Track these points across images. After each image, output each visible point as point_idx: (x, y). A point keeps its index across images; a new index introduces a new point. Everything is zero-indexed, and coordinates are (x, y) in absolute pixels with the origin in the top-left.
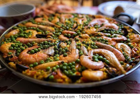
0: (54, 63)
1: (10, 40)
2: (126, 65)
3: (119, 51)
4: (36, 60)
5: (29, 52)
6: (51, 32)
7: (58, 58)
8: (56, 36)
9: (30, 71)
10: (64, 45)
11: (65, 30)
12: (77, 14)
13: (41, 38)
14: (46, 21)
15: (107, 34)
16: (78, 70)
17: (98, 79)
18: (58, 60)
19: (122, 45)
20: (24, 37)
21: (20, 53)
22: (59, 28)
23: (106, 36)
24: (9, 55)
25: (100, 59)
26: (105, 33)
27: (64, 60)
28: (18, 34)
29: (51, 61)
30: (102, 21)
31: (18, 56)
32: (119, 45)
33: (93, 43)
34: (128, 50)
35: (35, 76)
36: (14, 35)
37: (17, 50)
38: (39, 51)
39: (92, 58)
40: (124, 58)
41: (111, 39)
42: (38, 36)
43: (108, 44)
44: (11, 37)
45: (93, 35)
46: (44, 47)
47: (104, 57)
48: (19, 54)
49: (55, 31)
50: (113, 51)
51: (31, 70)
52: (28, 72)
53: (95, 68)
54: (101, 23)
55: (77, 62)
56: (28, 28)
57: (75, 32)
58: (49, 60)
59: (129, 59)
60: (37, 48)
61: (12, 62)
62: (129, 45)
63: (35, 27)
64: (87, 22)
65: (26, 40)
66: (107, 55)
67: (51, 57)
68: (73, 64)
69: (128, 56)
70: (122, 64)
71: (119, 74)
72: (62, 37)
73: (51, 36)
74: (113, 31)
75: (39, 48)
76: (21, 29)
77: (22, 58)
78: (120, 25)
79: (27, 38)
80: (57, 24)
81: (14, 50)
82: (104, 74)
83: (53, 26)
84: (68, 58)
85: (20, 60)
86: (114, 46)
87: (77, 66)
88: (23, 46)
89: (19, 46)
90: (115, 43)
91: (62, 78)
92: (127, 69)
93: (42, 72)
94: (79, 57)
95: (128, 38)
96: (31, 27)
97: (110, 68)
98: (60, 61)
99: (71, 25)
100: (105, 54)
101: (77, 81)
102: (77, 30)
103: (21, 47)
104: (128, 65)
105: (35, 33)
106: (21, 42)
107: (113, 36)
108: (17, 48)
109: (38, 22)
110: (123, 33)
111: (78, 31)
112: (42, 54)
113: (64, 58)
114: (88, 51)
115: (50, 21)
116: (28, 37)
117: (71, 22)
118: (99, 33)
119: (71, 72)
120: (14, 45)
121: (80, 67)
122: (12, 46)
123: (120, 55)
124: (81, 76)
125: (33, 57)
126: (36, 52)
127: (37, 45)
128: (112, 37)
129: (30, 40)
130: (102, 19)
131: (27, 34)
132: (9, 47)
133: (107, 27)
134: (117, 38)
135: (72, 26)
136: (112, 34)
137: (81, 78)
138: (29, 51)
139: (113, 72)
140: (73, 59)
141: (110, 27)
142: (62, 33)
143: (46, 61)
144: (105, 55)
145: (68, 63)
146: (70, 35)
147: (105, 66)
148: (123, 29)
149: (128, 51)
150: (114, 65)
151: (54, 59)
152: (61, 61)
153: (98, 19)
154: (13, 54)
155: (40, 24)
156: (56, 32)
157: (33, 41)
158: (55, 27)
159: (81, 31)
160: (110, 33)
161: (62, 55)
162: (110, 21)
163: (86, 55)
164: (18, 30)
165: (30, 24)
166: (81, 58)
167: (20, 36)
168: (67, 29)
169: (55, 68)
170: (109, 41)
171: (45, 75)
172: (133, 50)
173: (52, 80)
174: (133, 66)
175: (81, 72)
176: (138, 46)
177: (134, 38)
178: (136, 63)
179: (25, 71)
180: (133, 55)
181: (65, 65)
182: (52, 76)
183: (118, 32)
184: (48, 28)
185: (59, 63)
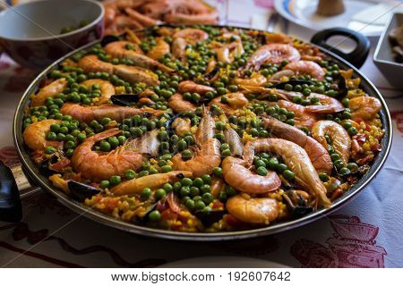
0: (159, 177)
1: (47, 112)
2: (333, 182)
3: (319, 145)
4: (116, 169)
5: (98, 148)
6: (149, 85)
7: (170, 164)
8: (162, 98)
9: (103, 200)
10: (183, 125)
11: (185, 79)
13: (124, 105)
14: (136, 55)
15: (293, 94)
16: (217, 196)
17: (265, 220)
18: (170, 170)
19: (328, 128)
20: (82, 102)
21: (74, 148)
22: (171, 74)
23: (291, 99)
24: (48, 156)
25: (270, 168)
26: (289, 91)
27: (185, 170)
28: (65, 92)
29: (151, 173)
30: (284, 53)
31: (70, 156)
32: (323, 124)
33: (256, 120)
34: (343, 142)
35: (116, 209)
36: (55, 97)
37: (66, 141)
38: (121, 143)
39: (253, 164)
40: (330, 164)
41: (302, 109)
42: (117, 100)
43: (292, 124)
44: (46, 102)
45: (255, 95)
46: (134, 130)
47: (281, 160)
48: (72, 151)
49: (159, 82)
50: (304, 144)
51: (104, 194)
52: (98, 201)
53: (258, 191)
54: (281, 60)
55: (216, 176)
56: (90, 73)
57: (212, 85)
58: (147, 168)
59: (343, 166)
60: (117, 136)
61: (56, 173)
62: (346, 128)
63: (107, 71)
64: (242, 57)
65: (87, 110)
66: (289, 157)
67: (152, 160)
68: (206, 182)
69: (341, 157)
70: (323, 179)
71: (314, 206)
72: (178, 101)
73: (149, 100)
74: (309, 84)
75: (121, 134)
76: (72, 76)
77: (80, 165)
78: (330, 63)
79: (88, 104)
80: (166, 64)
81: (59, 140)
82: (278, 208)
83: (154, 69)
84: (194, 164)
85: (76, 168)
86: (307, 130)
87: (216, 186)
88: (81, 128)
89: (70, 131)
90: (312, 119)
91: (180, 218)
92: (333, 194)
93: (131, 202)
94: (219, 161)
95: (345, 105)
96: (96, 70)
97: (295, 192)
98: (174, 173)
99: (201, 64)
100: (283, 152)
101: (216, 224)
102: (217, 80)
103: (77, 131)
104: (339, 183)
105: (109, 91)
106: (75, 117)
107: (308, 100)
108: (65, 134)
109: (114, 55)
110: (336, 90)
111: (218, 83)
112: (129, 153)
113: (183, 163)
114: (244, 143)
115: (146, 52)
116: (92, 102)
117: (201, 55)
118: (273, 91)
119: (202, 203)
120: (59, 126)
121: (223, 188)
122: (53, 128)
123: (321, 155)
124: (226, 211)
125: (109, 161)
126: (113, 147)
127: (116, 127)
128: (304, 104)
129: (98, 111)
130: (285, 47)
131: (86, 92)
132: (47, 133)
133: (295, 71)
134: (319, 107)
135: (204, 69)
136: (306, 95)
137: (225, 216)
138: (98, 143)
139: (300, 202)
140: (205, 167)
141: (305, 71)
142: (179, 91)
143: (140, 170)
144: (284, 157)
145: (193, 178)
146: (198, 95)
147: (283, 186)
148: (336, 77)
149: (341, 144)
150: (303, 183)
151: (160, 165)
152: (178, 172)
153: (274, 46)
154: (58, 152)
155: (120, 63)
156: (162, 87)
157: (105, 116)
158: (160, 72)
159: (227, 84)
160: (302, 91)
161: (180, 155)
162: (303, 51)
163: (237, 156)
164: (63, 79)
165: (92, 61)
166: (226, 166)
167: (72, 101)
168: (191, 78)
169: (162, 191)
170: (298, 115)
171: (140, 211)
172: (355, 141)
173: (158, 223)
174: (349, 183)
175: (224, 201)
176: (368, 129)
177: (361, 106)
178: (359, 176)
179: (90, 198)
180: (355, 156)
181: (185, 184)
182: (157, 212)
183: (322, 88)
184: (141, 73)
185: (171, 178)
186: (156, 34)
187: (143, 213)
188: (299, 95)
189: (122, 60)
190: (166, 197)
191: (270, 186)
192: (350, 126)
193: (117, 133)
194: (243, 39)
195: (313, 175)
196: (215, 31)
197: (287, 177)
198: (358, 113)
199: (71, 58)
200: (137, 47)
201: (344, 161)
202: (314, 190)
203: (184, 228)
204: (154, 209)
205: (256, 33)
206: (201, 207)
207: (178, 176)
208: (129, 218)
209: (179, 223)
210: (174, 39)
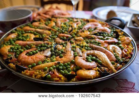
0: (50, 64)
1: (9, 43)
2: (116, 64)
3: (110, 53)
4: (34, 61)
5: (28, 54)
6: (47, 35)
7: (55, 59)
8: (52, 39)
9: (29, 72)
10: (60, 47)
11: (60, 33)
12: (73, 18)
13: (38, 41)
14: (43, 25)
15: (100, 37)
16: (73, 70)
17: (91, 77)
19: (113, 47)
20: (23, 40)
21: (19, 55)
22: (55, 32)
24: (9, 57)
25: (93, 60)
26: (98, 35)
27: (60, 61)
28: (17, 37)
29: (48, 62)
30: (96, 25)
31: (17, 58)
32: (111, 47)
33: (86, 45)
35: (34, 75)
36: (13, 39)
37: (16, 52)
38: (37, 53)
39: (86, 59)
40: (115, 59)
41: (103, 41)
42: (36, 39)
43: (100, 46)
44: (10, 40)
45: (87, 37)
46: (42, 49)
47: (97, 57)
48: (18, 56)
49: (51, 34)
50: (105, 52)
51: (29, 70)
52: (27, 72)
53: (88, 68)
54: (95, 27)
55: (72, 63)
56: (26, 31)
57: (70, 35)
58: (46, 61)
59: (120, 59)
60: (35, 50)
61: (11, 63)
62: (120, 47)
63: (33, 30)
64: (81, 26)
65: (24, 42)
66: (100, 56)
67: (48, 58)
68: (68, 65)
69: (119, 56)
70: (113, 64)
71: (110, 72)
72: (58, 40)
73: (47, 39)
74: (105, 34)
75: (36, 50)
76: (20, 32)
77: (21, 60)
78: (112, 28)
79: (25, 41)
80: (54, 28)
81: (13, 52)
82: (97, 73)
83: (49, 30)
84: (64, 59)
85: (19, 61)
86: (106, 48)
87: (72, 66)
88: (22, 48)
89: (18, 49)
90: (107, 45)
91: (58, 77)
92: (117, 69)
93: (39, 72)
94: (73, 58)
95: (119, 40)
96: (28, 30)
97: (102, 68)
98: (56, 62)
99: (66, 29)
100: (97, 55)
101: (72, 79)
103: (20, 49)
104: (119, 65)
105: (33, 36)
106: (20, 45)
107: (105, 38)
108: (16, 50)
109: (35, 26)
110: (115, 36)
111: (73, 34)
112: (40, 56)
113: (60, 59)
114: (82, 52)
115: (47, 25)
116: (26, 40)
117: (67, 26)
118: (92, 36)
120: (13, 47)
121: (75, 67)
122: (11, 48)
123: (111, 56)
124: (76, 75)
125: (31, 58)
126: (34, 54)
127: (35, 47)
128: (104, 40)
129: (28, 43)
130: (96, 23)
131: (25, 37)
132: (9, 50)
133: (100, 30)
134: (109, 41)
135: (67, 30)
136: (104, 37)
137: (76, 77)
138: (28, 53)
139: (105, 71)
140: (68, 60)
141: (103, 30)
142: (58, 37)
143: (43, 62)
144: (98, 56)
145: (64, 63)
146: (65, 38)
147: (98, 66)
148: (114, 32)
149: (118, 52)
150: (105, 65)
151: (51, 60)
152: (58, 62)
153: (92, 23)
154: (13, 56)
155: (37, 28)
156: (52, 36)
157: (31, 44)
158: (52, 31)
159: (76, 35)
160: (103, 36)
161: (59, 57)
162: (103, 25)
163: (80, 56)
164: (16, 33)
165: (28, 28)
166: (76, 59)
167: (19, 40)
168: (63, 33)
169: (52, 68)
170: (102, 43)
171: (43, 75)
172: (124, 52)
173: (50, 79)
174: (123, 65)
175: (76, 71)
176: (128, 47)
177: (125, 40)
178: (126, 63)
179: (24, 71)
180: (124, 56)
181: (61, 66)
182: (50, 75)
183: (110, 35)
184: (45, 31)
185: (55, 63)
186: (50, 20)
187: (44, 75)
188: (102, 37)
189: (38, 27)
190: (53, 70)
191: (93, 66)
192: (121, 46)
193: (35, 49)
194: (81, 21)
195: (109, 62)
196: (71, 19)
197: (99, 63)
198: (123, 42)
199: (20, 27)
201: (120, 58)
202: (110, 67)
203: (60, 81)
204: (49, 74)
205: (86, 20)
206: (66, 73)
208: (39, 77)
209: (58, 79)
210: (57, 21)
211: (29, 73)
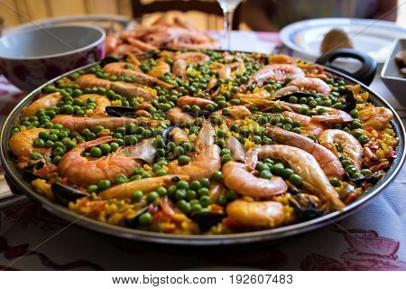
0: (152, 181)
1: (37, 122)
2: (346, 187)
3: (329, 152)
4: (106, 174)
5: (87, 154)
6: (146, 99)
7: (165, 169)
8: (160, 110)
9: (89, 203)
10: (179, 134)
11: (184, 94)
12: (222, 52)
13: (120, 116)
14: (134, 72)
15: (299, 106)
16: (217, 201)
17: (269, 221)
18: (165, 174)
19: (337, 136)
20: (75, 113)
21: (62, 155)
22: (170, 90)
23: (296, 111)
24: (33, 162)
25: (275, 173)
26: (293, 102)
27: (181, 174)
28: (57, 105)
29: (144, 177)
30: (287, 72)
31: (56, 163)
32: (330, 135)
33: (259, 128)
34: (354, 149)
35: (103, 213)
36: (47, 109)
37: (54, 148)
38: (114, 149)
39: (256, 168)
40: (341, 170)
41: (308, 119)
42: (112, 111)
43: (299, 133)
44: (38, 114)
45: (261, 107)
46: (128, 138)
47: (287, 165)
48: (59, 157)
49: (157, 97)
50: (312, 151)
51: (91, 199)
52: (84, 205)
53: (262, 194)
54: (284, 77)
55: (215, 180)
56: (86, 89)
57: (212, 100)
58: (140, 174)
59: (355, 171)
60: (109, 143)
61: (41, 178)
62: (357, 136)
63: (104, 86)
64: (244, 74)
65: (80, 120)
66: (296, 162)
67: (145, 166)
68: (204, 185)
69: (353, 164)
70: (335, 184)
71: (325, 209)
72: (177, 113)
73: (146, 112)
74: (315, 97)
75: (113, 141)
76: (67, 91)
77: (67, 170)
78: (336, 80)
79: (82, 115)
80: (165, 80)
81: (47, 147)
82: (285, 211)
83: (153, 85)
84: (191, 168)
85: (62, 173)
86: (316, 138)
87: (215, 190)
88: (71, 136)
89: (60, 138)
90: (320, 129)
91: (173, 221)
92: (346, 199)
93: (119, 206)
94: (219, 166)
95: (354, 116)
96: (92, 86)
97: (303, 195)
98: (169, 177)
99: (201, 82)
100: (289, 157)
101: (214, 228)
102: (218, 94)
103: (67, 139)
104: (351, 188)
105: (104, 103)
106: (66, 126)
107: (314, 111)
108: (54, 141)
109: (112, 73)
110: (343, 103)
111: (220, 96)
112: (122, 159)
113: (179, 168)
114: (246, 150)
115: (145, 71)
116: (85, 113)
117: (202, 74)
118: (277, 102)
119: (199, 206)
120: (48, 133)
121: (223, 193)
122: (41, 136)
123: (331, 161)
124: (225, 215)
125: (98, 166)
126: (105, 153)
127: (109, 135)
128: (311, 115)
129: (91, 121)
130: (289, 67)
131: (81, 105)
132: (35, 141)
133: (300, 87)
134: (326, 117)
135: (205, 85)
136: (312, 107)
137: (224, 220)
138: (88, 150)
139: (311, 204)
140: (203, 171)
141: (307, 87)
142: (177, 104)
143: (132, 176)
144: (290, 162)
145: (190, 181)
146: (198, 108)
147: (289, 190)
148: (342, 93)
149: (352, 151)
150: (312, 187)
151: (154, 171)
152: (173, 176)
153: (278, 66)
154: (45, 158)
155: (119, 80)
156: (160, 101)
157: (98, 125)
158: (159, 88)
159: (228, 99)
160: (308, 103)
161: (176, 162)
162: (308, 71)
163: (239, 161)
164: (58, 94)
165: (91, 79)
166: (226, 170)
167: (65, 112)
168: (191, 94)
169: (155, 194)
170: (305, 125)
171: (130, 213)
172: (368, 149)
173: (148, 226)
174: (364, 189)
175: (224, 205)
176: (380, 137)
177: (372, 116)
178: (374, 182)
179: (75, 202)
180: (368, 162)
181: (181, 187)
182: (148, 215)
183: (329, 101)
184: (139, 89)
185: (166, 181)
186: (156, 57)
187: (132, 215)
189: (120, 77)
190: (159, 200)
191: (275, 190)
192: (361, 134)
193: (109, 140)
194: (245, 61)
195: (324, 180)
196: (216, 55)
197: (295, 182)
198: (368, 123)
199: (70, 77)
200: (136, 67)
201: (356, 167)
202: (324, 194)
203: (177, 231)
204: (145, 212)
205: (259, 56)
206: (197, 209)
207: (173, 179)
208: (116, 221)
209: (173, 226)
210: (175, 60)
211: (88, 206)
